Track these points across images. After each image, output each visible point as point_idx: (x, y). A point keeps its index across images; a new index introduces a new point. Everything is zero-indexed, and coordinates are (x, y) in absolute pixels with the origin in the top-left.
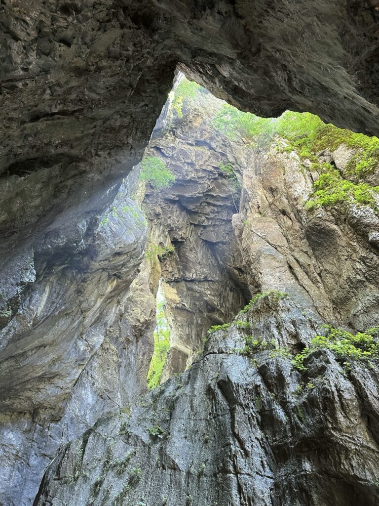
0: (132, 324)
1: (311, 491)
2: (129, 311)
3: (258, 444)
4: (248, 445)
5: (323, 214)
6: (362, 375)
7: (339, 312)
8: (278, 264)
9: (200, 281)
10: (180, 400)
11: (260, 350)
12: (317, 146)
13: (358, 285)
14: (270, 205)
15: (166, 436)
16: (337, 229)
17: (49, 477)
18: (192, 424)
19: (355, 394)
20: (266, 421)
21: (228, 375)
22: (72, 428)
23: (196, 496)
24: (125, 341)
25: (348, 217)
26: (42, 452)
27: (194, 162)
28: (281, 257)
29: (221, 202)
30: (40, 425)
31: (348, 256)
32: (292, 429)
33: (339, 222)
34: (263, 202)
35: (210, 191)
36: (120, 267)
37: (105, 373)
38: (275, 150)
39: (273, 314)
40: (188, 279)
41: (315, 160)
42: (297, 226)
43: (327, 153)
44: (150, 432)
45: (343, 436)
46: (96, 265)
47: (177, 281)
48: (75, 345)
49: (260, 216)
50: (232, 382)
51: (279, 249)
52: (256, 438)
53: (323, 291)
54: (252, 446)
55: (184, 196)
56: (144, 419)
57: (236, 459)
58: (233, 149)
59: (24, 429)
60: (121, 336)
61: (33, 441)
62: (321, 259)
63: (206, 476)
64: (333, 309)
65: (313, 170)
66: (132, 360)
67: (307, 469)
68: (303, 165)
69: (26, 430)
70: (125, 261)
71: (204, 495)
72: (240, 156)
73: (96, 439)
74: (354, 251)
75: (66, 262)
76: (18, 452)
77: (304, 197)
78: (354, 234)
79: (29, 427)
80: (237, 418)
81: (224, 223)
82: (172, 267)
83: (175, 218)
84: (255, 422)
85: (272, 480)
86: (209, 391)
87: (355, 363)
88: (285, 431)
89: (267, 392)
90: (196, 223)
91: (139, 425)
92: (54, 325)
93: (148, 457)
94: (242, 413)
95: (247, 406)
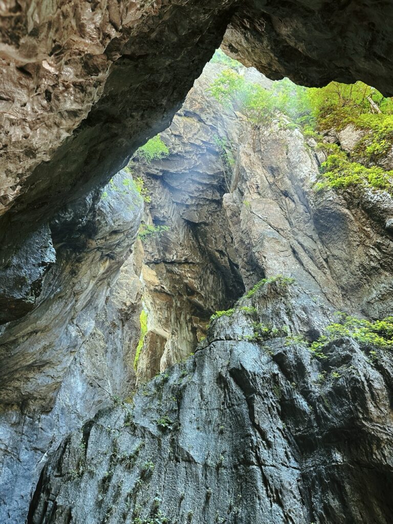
0: (117, 307)
1: (343, 482)
2: (114, 293)
3: (281, 435)
4: (270, 436)
5: (335, 197)
6: (390, 364)
7: (348, 299)
8: (281, 248)
9: (180, 263)
10: (188, 388)
11: (271, 338)
12: (321, 125)
13: (372, 272)
14: (270, 185)
15: (176, 427)
16: (349, 214)
17: (48, 474)
18: (204, 413)
19: (384, 383)
20: (287, 410)
21: (242, 363)
22: (63, 419)
23: (216, 489)
24: (111, 326)
25: (362, 201)
26: (34, 446)
27: (182, 135)
28: (285, 241)
29: (207, 180)
30: (29, 417)
31: (360, 241)
32: (318, 419)
33: (351, 207)
34: (262, 181)
35: (197, 167)
36: (114, 247)
37: (93, 360)
38: (277, 126)
39: (281, 299)
40: (168, 261)
41: (321, 140)
42: (301, 209)
43: (332, 133)
44: (157, 423)
45: (374, 426)
46: (93, 244)
47: (156, 263)
48: (66, 330)
49: (259, 197)
50: (247, 371)
51: (281, 232)
52: (278, 428)
53: (330, 277)
54: (274, 437)
55: (168, 172)
56: (149, 409)
57: (259, 450)
58: (225, 123)
59: (13, 422)
60: (107, 320)
61: (23, 434)
62: (328, 244)
63: (225, 468)
64: (343, 296)
65: (318, 150)
66: (119, 345)
67: (338, 460)
68: (308, 144)
69: (15, 422)
70: (121, 241)
71: (225, 487)
72: (232, 131)
73: (99, 432)
74: (368, 236)
75: (64, 239)
76: (7, 447)
77: (311, 178)
78: (368, 219)
79: (18, 419)
80: (256, 408)
81: (208, 202)
82: (152, 248)
83: (157, 195)
84: (275, 412)
85: (298, 471)
86: (220, 379)
87: (382, 352)
88: (310, 420)
89: (286, 380)
90: (179, 202)
91: (144, 415)
92: (48, 309)
93: (159, 450)
94: (261, 403)
95: (266, 396)
